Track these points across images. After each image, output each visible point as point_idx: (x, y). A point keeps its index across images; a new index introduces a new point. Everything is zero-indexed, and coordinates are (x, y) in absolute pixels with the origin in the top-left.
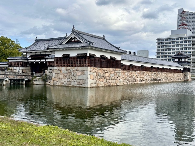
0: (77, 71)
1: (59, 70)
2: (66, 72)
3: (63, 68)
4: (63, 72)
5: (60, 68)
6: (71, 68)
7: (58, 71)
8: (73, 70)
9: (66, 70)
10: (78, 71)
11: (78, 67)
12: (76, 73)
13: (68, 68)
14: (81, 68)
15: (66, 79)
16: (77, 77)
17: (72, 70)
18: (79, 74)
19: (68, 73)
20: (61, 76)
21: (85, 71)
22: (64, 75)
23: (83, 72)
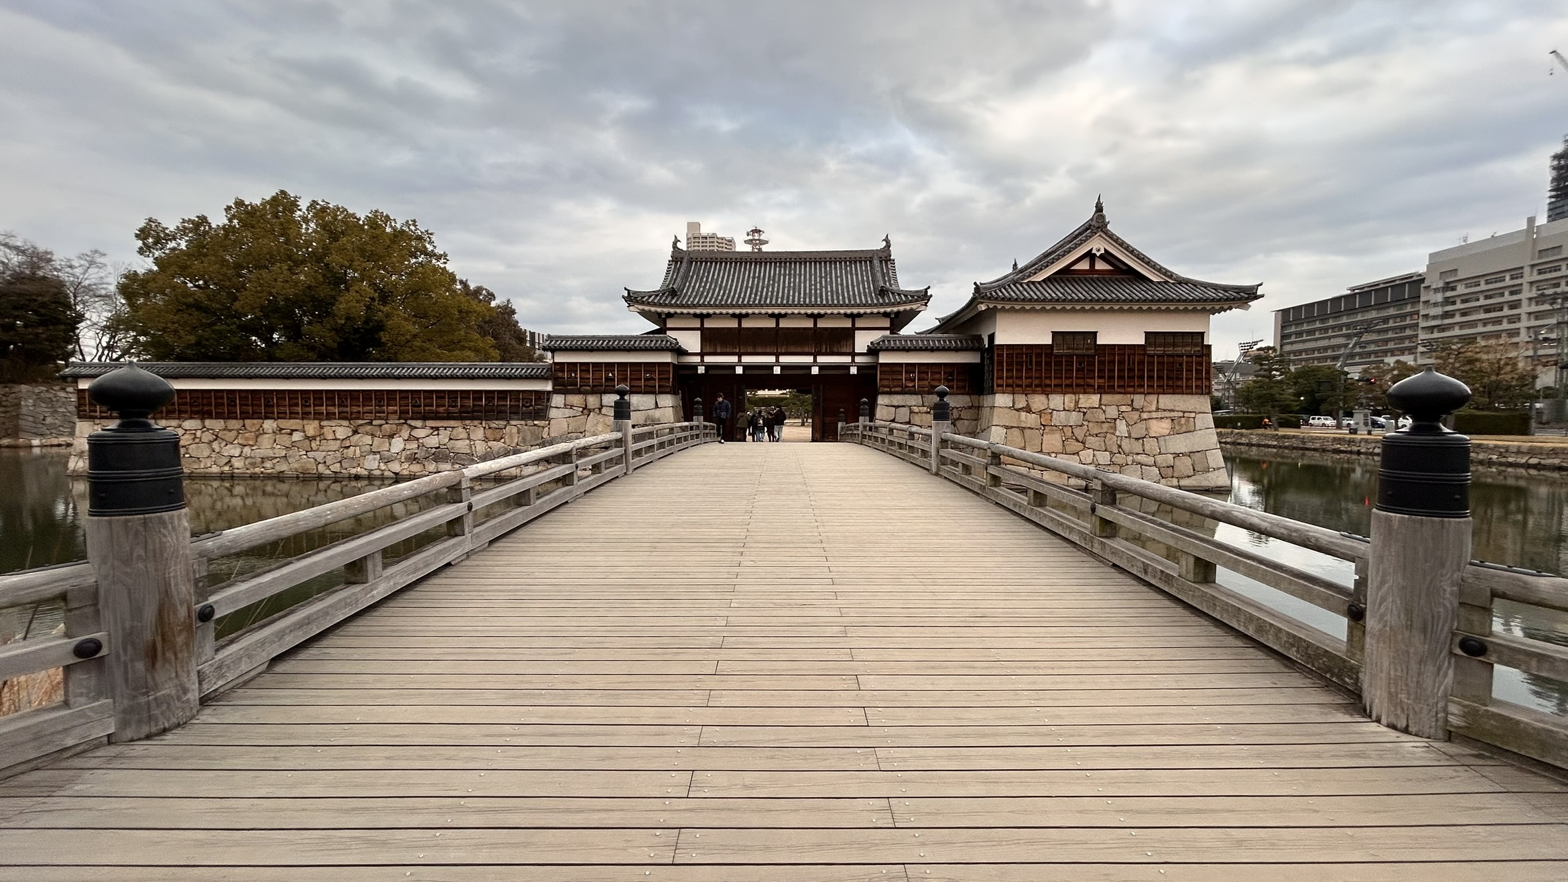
0: (1145, 416)
1: (1028, 409)
2: (1075, 417)
3: (1057, 400)
4: (1059, 418)
5: (1038, 401)
6: (1107, 398)
7: (1023, 414)
8: (1123, 408)
9: (1077, 408)
10: (1154, 415)
11: (1153, 398)
12: (1143, 425)
13: (1091, 400)
14: (1166, 401)
15: (1087, 455)
16: (1150, 445)
17: (1112, 412)
18: (1160, 427)
19: (1091, 425)
20: (1053, 440)
21: (1193, 415)
22: (1069, 434)
23: (1183, 421)
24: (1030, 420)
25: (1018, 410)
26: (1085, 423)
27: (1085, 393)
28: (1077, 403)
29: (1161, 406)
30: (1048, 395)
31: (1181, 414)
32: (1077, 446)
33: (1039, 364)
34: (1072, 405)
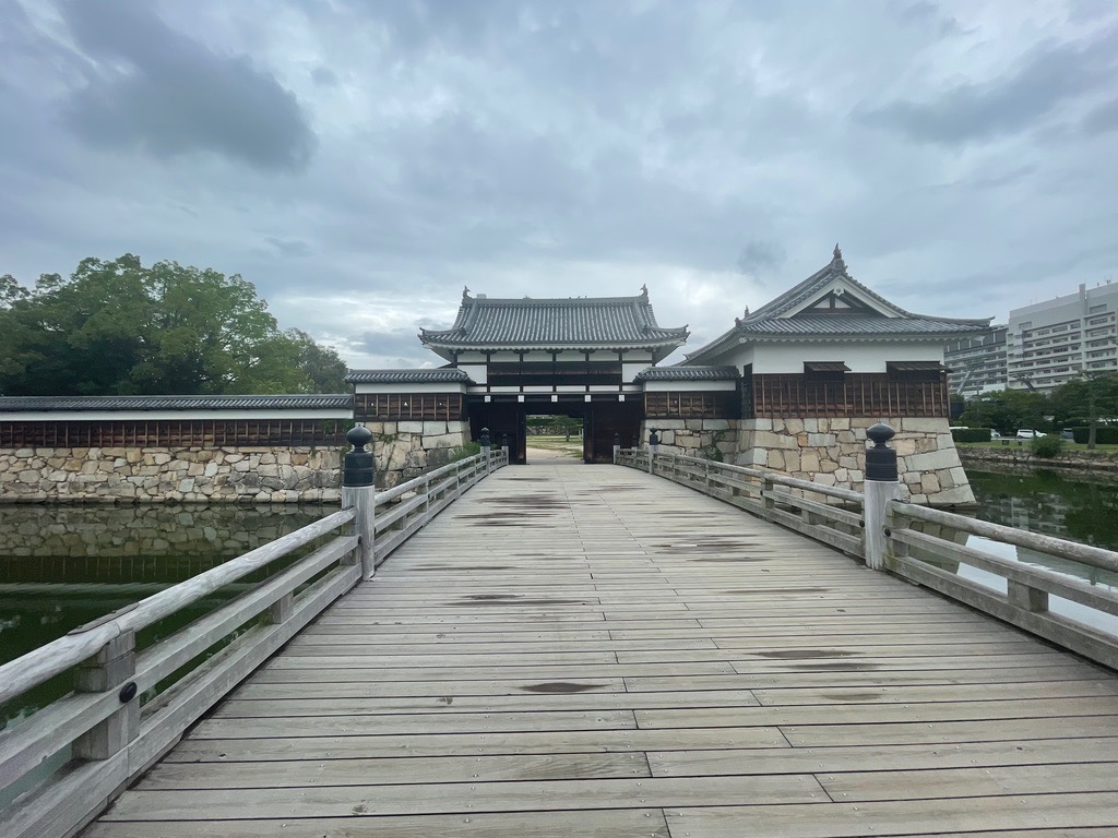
1: (786, 432)
2: (828, 439)
3: (811, 424)
4: (815, 440)
5: (794, 425)
6: (855, 421)
7: (782, 436)
9: (830, 430)
10: (901, 436)
11: (898, 420)
13: (841, 423)
14: (909, 423)
15: (841, 474)
17: (863, 434)
18: (906, 447)
19: (842, 445)
20: (810, 461)
21: (934, 436)
22: (824, 454)
23: (926, 440)
24: (788, 442)
25: (777, 433)
26: (838, 444)
27: (836, 417)
28: (829, 426)
29: (905, 428)
30: (802, 419)
31: (923, 435)
32: (833, 466)
33: (794, 391)
34: (825, 428)
